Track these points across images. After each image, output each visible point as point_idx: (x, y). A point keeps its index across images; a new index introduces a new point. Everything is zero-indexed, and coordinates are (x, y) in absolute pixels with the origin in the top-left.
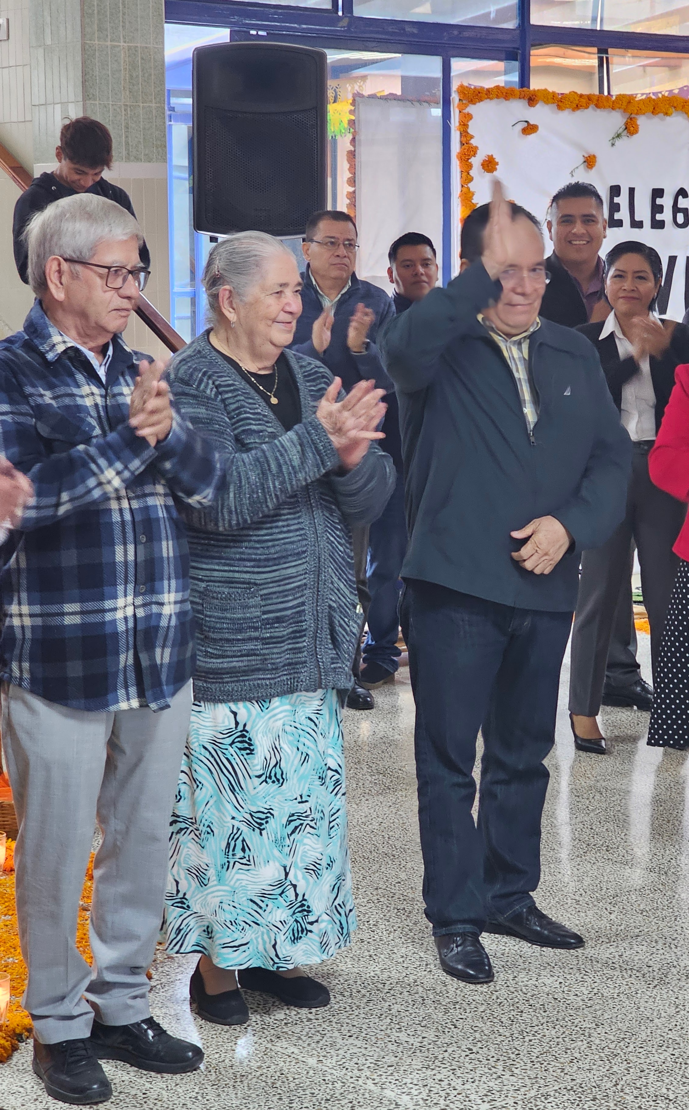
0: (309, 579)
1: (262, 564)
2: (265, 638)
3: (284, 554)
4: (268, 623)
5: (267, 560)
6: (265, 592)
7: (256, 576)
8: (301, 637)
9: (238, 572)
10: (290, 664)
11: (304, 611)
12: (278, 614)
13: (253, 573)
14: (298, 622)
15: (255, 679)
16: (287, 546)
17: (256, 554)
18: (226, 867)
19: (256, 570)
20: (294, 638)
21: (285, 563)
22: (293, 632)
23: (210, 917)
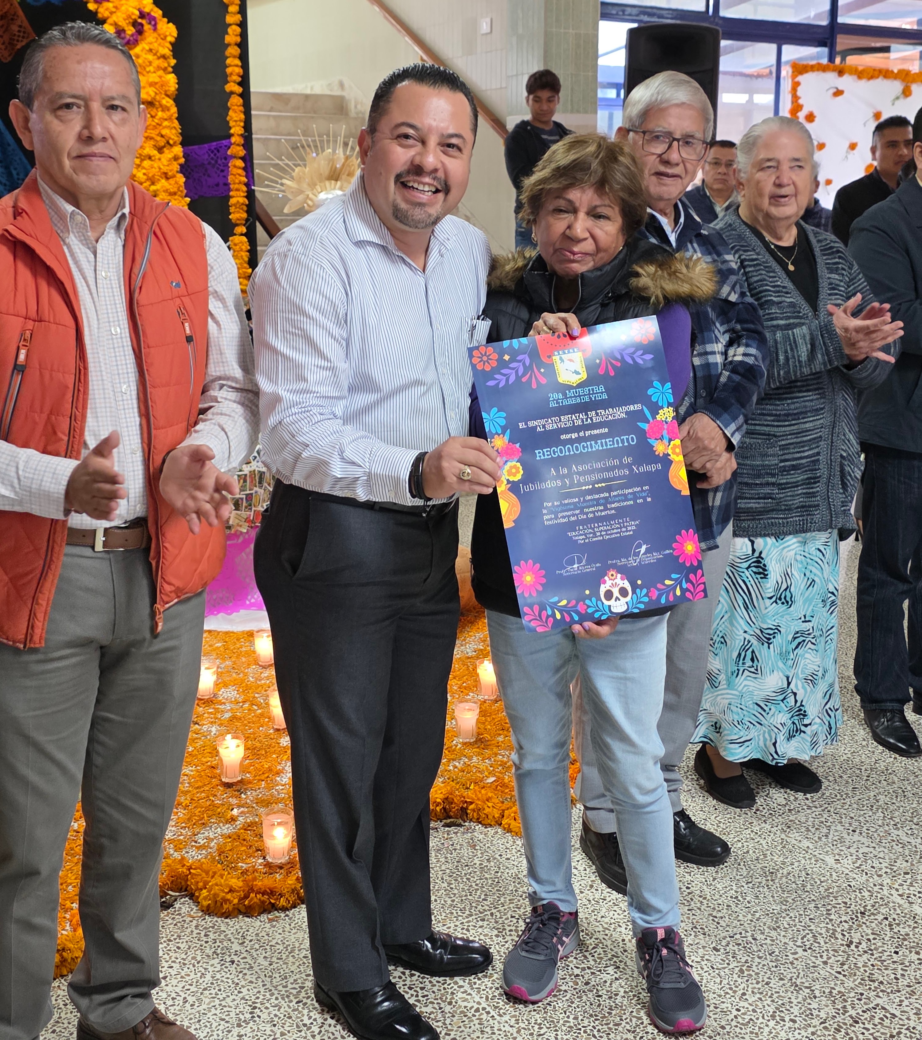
0: (824, 432)
1: (782, 418)
2: (782, 484)
3: (804, 410)
4: (785, 471)
5: (787, 415)
6: (783, 443)
7: (776, 429)
8: (815, 483)
9: (759, 425)
10: (803, 507)
11: (818, 460)
12: (794, 463)
13: (773, 426)
14: (812, 470)
15: (769, 518)
16: (807, 403)
17: (776, 410)
18: (735, 674)
19: (776, 423)
20: (808, 484)
21: (804, 418)
22: (807, 479)
23: (718, 716)
